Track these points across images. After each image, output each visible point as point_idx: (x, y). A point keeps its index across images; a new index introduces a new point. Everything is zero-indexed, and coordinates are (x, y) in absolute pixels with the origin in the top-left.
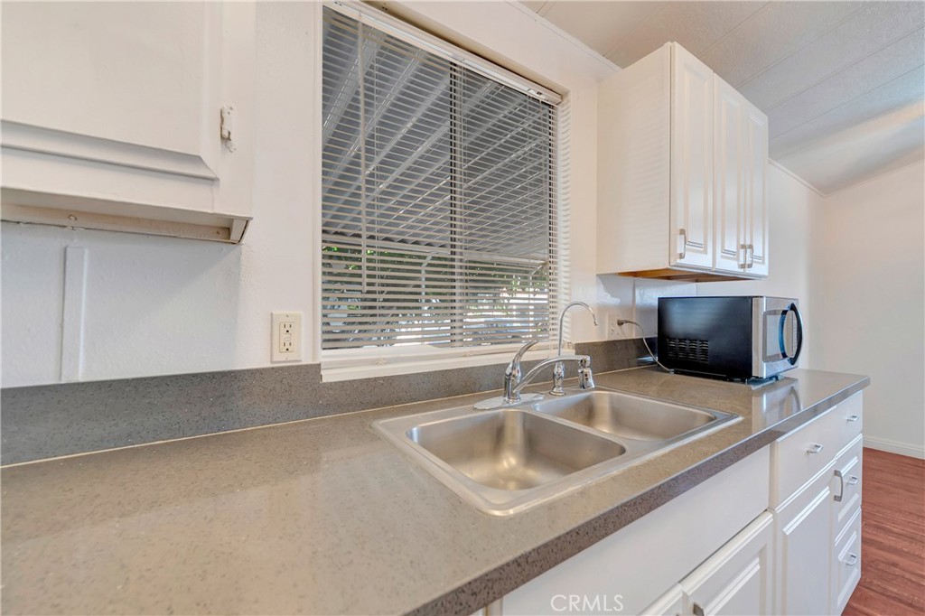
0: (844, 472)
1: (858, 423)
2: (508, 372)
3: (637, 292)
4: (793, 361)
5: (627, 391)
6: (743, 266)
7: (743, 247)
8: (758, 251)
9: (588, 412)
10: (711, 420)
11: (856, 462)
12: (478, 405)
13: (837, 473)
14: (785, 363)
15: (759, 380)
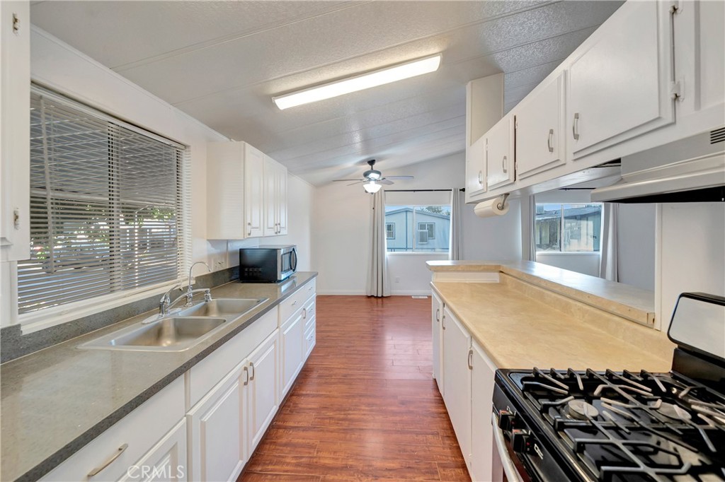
0: (307, 309)
1: (314, 289)
2: (162, 301)
3: (229, 245)
4: (294, 270)
5: (224, 297)
6: (276, 233)
7: (276, 225)
8: (282, 225)
9: (206, 310)
10: (258, 302)
11: (313, 303)
12: (145, 321)
13: (304, 309)
14: (291, 271)
15: (280, 281)
